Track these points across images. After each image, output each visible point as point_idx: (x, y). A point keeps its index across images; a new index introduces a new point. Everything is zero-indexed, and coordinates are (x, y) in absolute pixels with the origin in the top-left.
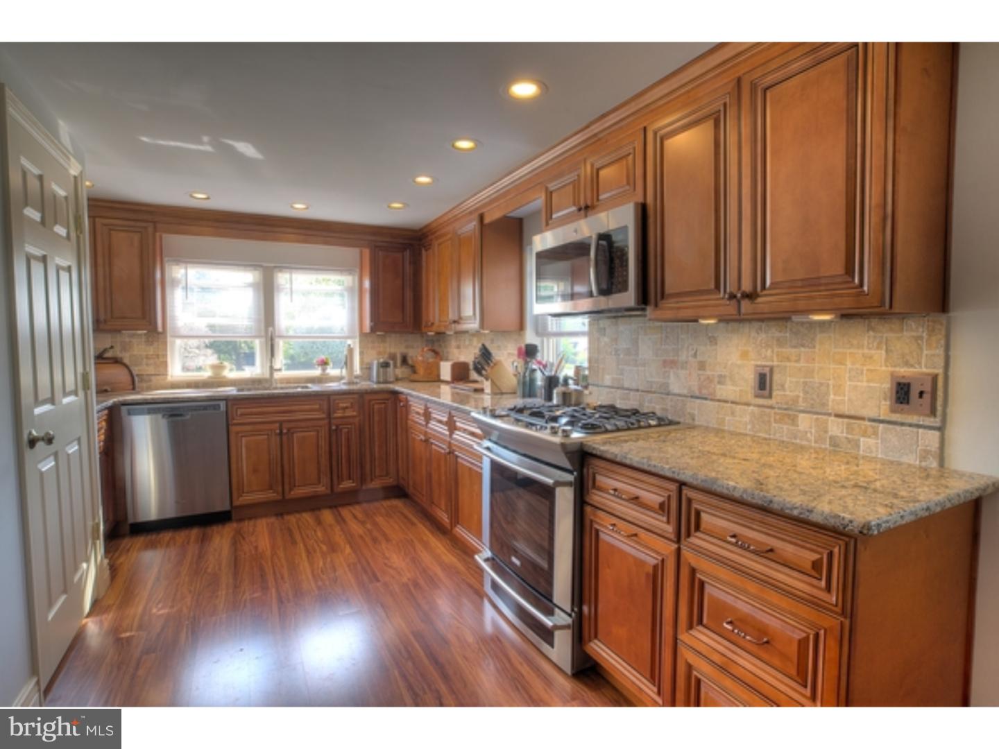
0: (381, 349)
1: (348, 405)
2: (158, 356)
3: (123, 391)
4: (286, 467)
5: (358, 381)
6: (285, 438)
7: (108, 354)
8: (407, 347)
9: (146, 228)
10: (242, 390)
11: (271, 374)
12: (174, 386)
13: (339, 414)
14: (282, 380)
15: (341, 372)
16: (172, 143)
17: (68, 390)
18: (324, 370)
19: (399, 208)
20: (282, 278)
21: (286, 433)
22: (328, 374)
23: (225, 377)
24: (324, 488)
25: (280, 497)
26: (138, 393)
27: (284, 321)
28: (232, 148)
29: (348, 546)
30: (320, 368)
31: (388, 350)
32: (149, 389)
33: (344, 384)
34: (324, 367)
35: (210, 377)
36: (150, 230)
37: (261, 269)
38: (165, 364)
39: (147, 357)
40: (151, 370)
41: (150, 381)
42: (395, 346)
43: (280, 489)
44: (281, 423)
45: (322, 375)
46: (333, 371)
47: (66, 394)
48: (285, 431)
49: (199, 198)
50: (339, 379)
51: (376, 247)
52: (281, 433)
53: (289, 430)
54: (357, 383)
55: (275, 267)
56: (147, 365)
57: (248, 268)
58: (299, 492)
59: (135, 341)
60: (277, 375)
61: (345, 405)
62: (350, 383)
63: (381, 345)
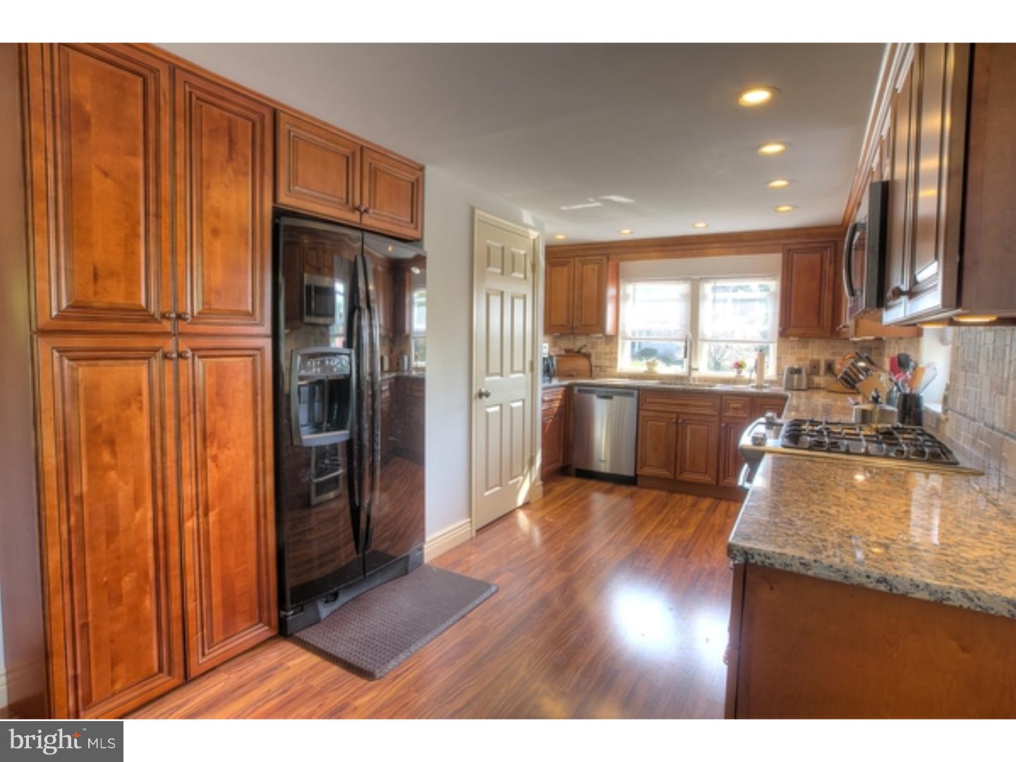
0: (803, 355)
1: (739, 405)
2: (612, 353)
3: (584, 377)
4: (679, 453)
5: (767, 385)
6: (680, 427)
7: (584, 351)
8: (834, 354)
9: (601, 260)
10: (664, 383)
11: (690, 373)
12: (621, 376)
13: (730, 413)
14: (700, 379)
15: (751, 375)
16: (573, 207)
17: (516, 368)
18: (739, 372)
19: (788, 211)
20: (707, 288)
21: (681, 423)
22: (742, 376)
23: (655, 373)
24: (710, 479)
25: (672, 477)
26: (594, 379)
27: (707, 326)
28: (611, 201)
29: (695, 528)
30: (735, 370)
31: (810, 357)
32: (606, 376)
33: (753, 387)
34: (740, 369)
35: (646, 372)
36: (605, 261)
37: (689, 282)
38: (615, 359)
39: (606, 354)
40: (607, 363)
41: (606, 371)
42: (818, 352)
43: (672, 470)
44: (678, 413)
45: (737, 376)
46: (746, 374)
47: (512, 371)
48: (680, 421)
49: (626, 231)
50: (750, 381)
51: (790, 250)
52: (677, 423)
53: (684, 421)
54: (766, 387)
55: (701, 279)
56: (606, 359)
57: (680, 282)
58: (688, 476)
59: (599, 341)
60: (695, 374)
61: (735, 405)
62: (757, 387)
63: (803, 351)
